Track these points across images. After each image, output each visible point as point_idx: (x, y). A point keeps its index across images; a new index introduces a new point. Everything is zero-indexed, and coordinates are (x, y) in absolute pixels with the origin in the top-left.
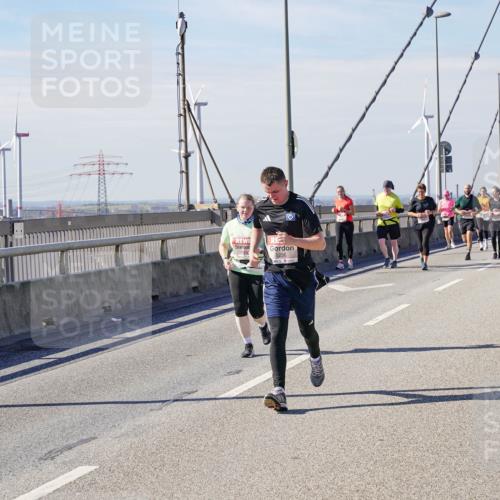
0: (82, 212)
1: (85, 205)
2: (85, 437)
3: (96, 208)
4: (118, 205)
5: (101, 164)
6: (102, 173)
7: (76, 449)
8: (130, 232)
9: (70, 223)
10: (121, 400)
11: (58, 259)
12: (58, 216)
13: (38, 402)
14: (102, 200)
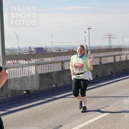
0: (105, 48)
1: (106, 46)
2: (106, 106)
3: (108, 47)
4: (114, 46)
5: (110, 35)
6: (110, 38)
7: (104, 109)
8: (118, 53)
9: (102, 51)
10: (115, 96)
11: (99, 60)
12: (99, 49)
13: (94, 96)
14: (110, 45)
